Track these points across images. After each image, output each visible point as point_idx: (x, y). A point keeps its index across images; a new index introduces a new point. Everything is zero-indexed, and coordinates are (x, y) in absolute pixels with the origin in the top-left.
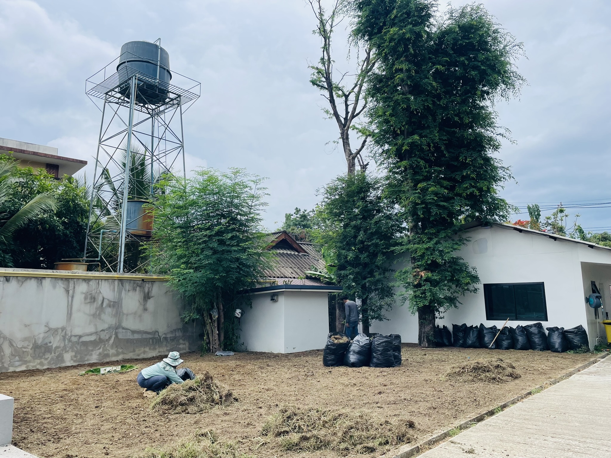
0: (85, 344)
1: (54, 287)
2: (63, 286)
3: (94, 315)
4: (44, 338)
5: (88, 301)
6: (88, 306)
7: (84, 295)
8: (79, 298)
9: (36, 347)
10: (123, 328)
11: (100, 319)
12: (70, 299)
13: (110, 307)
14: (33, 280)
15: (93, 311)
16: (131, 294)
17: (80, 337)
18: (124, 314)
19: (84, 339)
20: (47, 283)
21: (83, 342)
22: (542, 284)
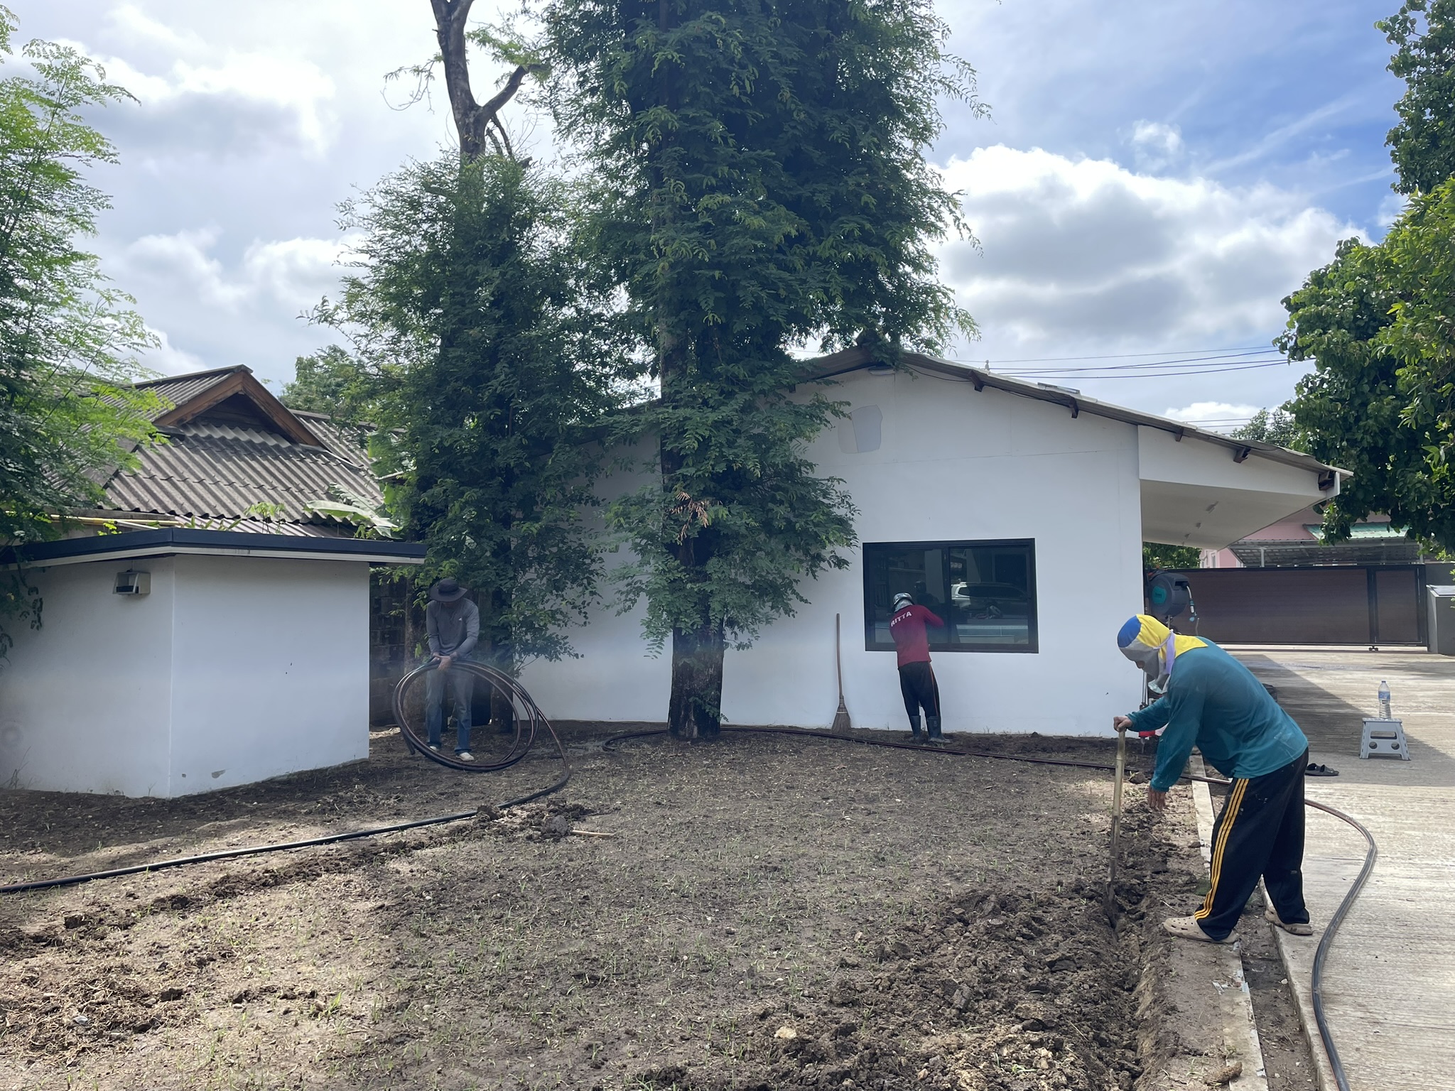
22: (1028, 545)
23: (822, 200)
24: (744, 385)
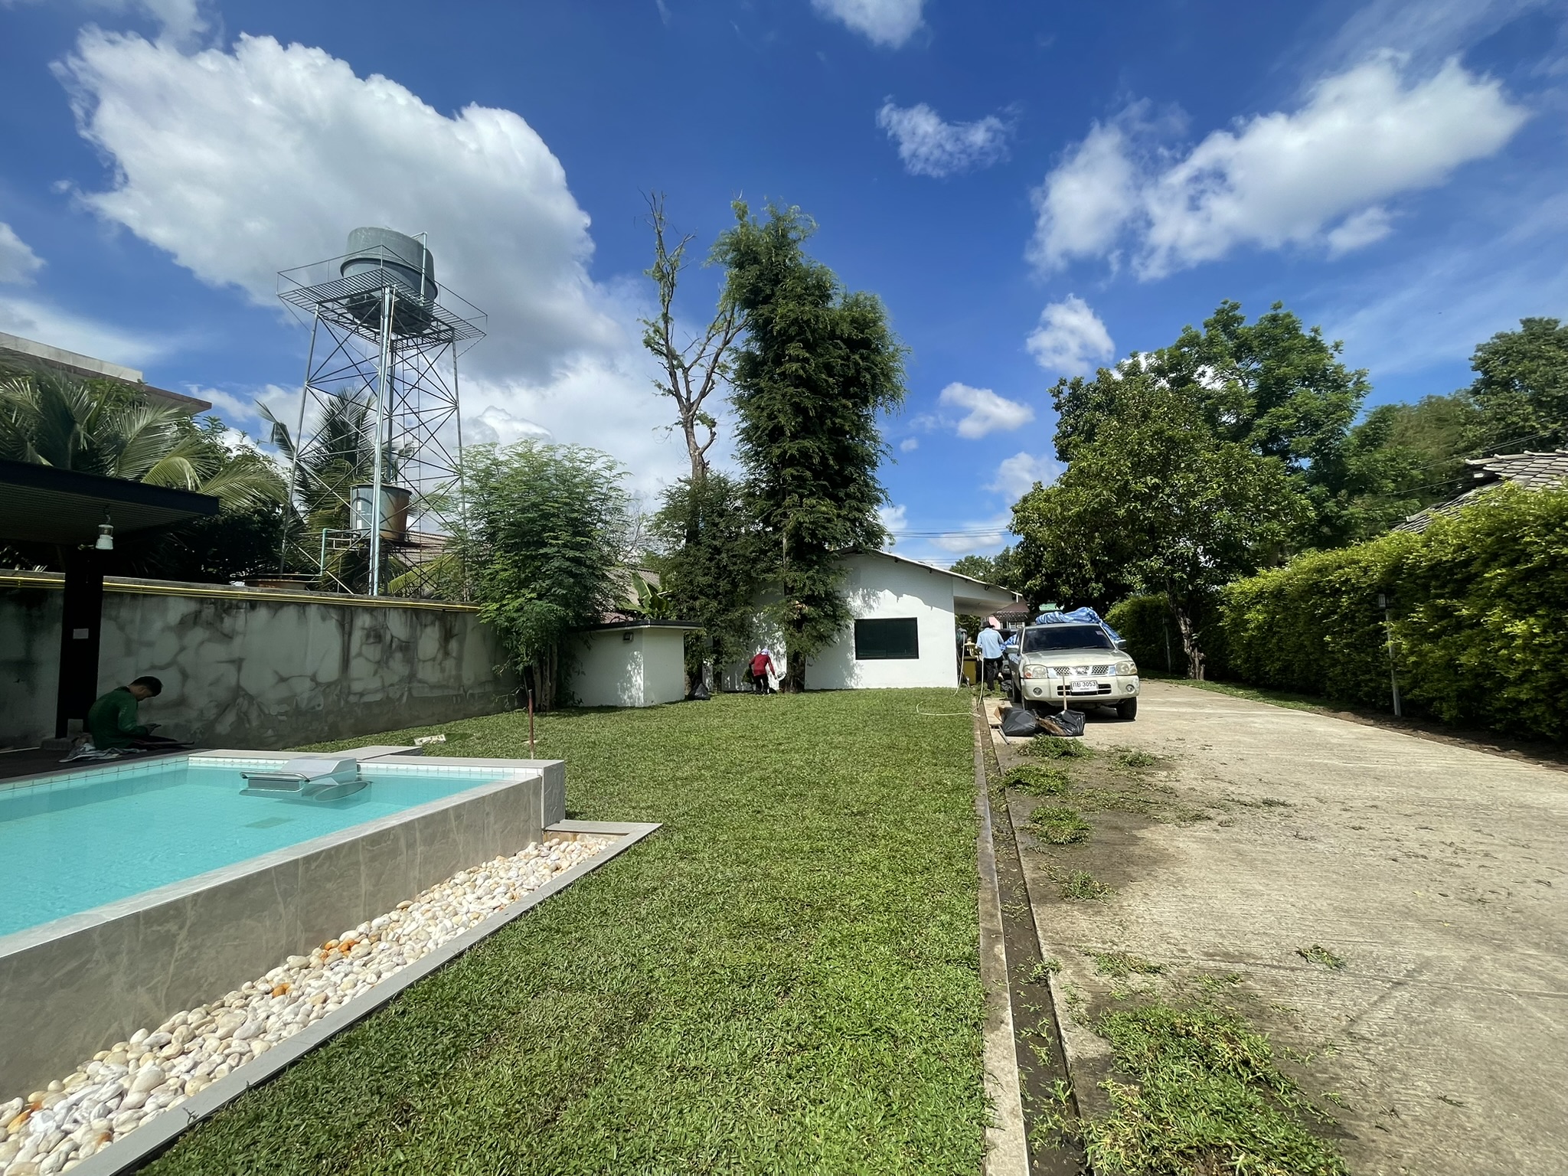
0: (368, 705)
1: (324, 619)
2: (335, 617)
3: (378, 662)
4: (310, 699)
5: (372, 640)
6: (372, 648)
7: (365, 632)
8: (357, 636)
9: (298, 712)
10: (420, 681)
11: (388, 668)
12: (346, 636)
13: (401, 650)
14: (292, 607)
15: (378, 657)
16: (429, 630)
17: (362, 695)
18: (419, 660)
19: (367, 699)
20: (313, 612)
21: (365, 703)
22: (915, 620)
23: (842, 494)
24: (816, 563)
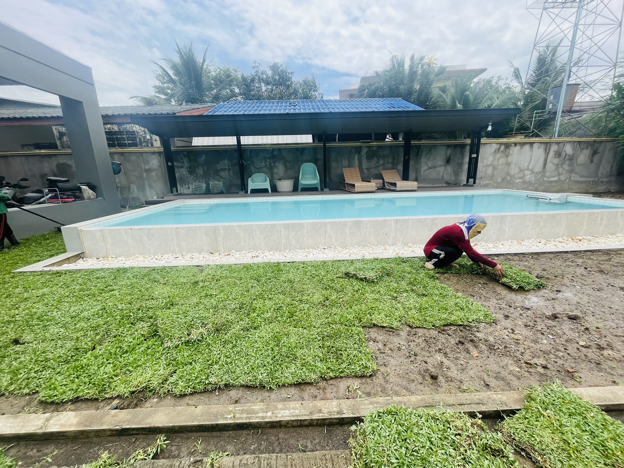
0: (551, 182)
1: (539, 148)
2: (544, 147)
3: (558, 165)
4: (530, 178)
5: (557, 156)
6: (556, 159)
7: (555, 153)
8: (551, 154)
9: (525, 182)
10: (575, 174)
11: (562, 167)
12: (547, 155)
13: (569, 160)
14: (528, 144)
15: (558, 162)
16: (584, 151)
18: (577, 164)
19: (551, 179)
20: (535, 145)
